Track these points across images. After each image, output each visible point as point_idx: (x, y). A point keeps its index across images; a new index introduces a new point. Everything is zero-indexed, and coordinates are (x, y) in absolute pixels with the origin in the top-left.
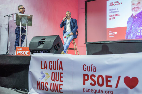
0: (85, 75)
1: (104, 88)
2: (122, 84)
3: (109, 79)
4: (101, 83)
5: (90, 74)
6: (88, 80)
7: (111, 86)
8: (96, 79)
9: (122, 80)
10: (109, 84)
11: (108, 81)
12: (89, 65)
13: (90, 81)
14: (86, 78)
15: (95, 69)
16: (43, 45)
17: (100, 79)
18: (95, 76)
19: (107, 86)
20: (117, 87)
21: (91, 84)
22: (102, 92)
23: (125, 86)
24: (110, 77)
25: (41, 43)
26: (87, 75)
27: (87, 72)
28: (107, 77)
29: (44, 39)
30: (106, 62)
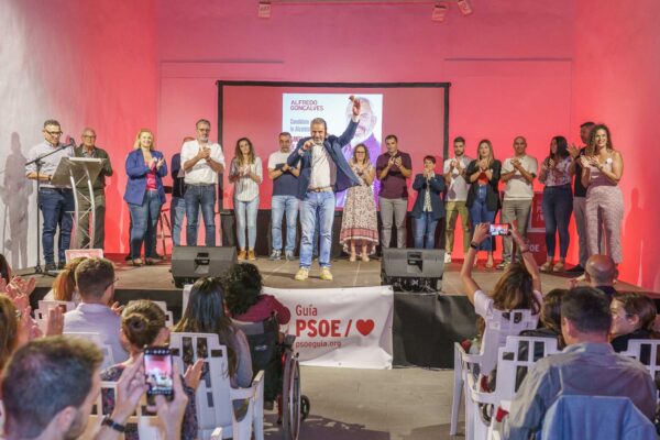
0: (298, 322)
1: (329, 338)
2: (354, 331)
3: (337, 325)
4: (324, 331)
5: (307, 319)
6: (303, 328)
7: (339, 335)
8: (316, 326)
9: (354, 325)
10: (337, 332)
11: (334, 328)
12: (306, 305)
13: (307, 330)
14: (301, 325)
15: (315, 312)
16: (207, 267)
17: (324, 326)
18: (314, 322)
19: (334, 335)
20: (346, 335)
21: (310, 334)
22: (325, 344)
23: (357, 333)
24: (338, 322)
25: (198, 263)
26: (303, 322)
27: (302, 317)
28: (334, 322)
29: (206, 255)
30: (333, 301)
